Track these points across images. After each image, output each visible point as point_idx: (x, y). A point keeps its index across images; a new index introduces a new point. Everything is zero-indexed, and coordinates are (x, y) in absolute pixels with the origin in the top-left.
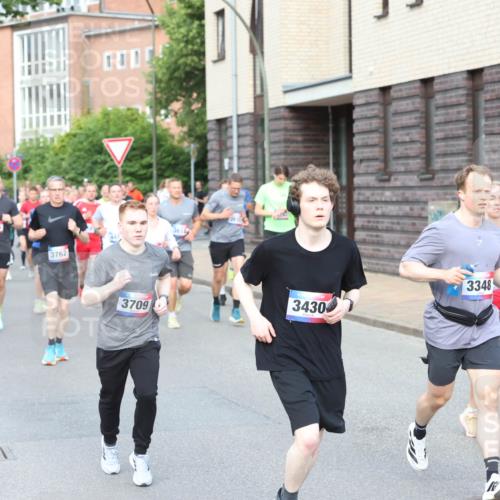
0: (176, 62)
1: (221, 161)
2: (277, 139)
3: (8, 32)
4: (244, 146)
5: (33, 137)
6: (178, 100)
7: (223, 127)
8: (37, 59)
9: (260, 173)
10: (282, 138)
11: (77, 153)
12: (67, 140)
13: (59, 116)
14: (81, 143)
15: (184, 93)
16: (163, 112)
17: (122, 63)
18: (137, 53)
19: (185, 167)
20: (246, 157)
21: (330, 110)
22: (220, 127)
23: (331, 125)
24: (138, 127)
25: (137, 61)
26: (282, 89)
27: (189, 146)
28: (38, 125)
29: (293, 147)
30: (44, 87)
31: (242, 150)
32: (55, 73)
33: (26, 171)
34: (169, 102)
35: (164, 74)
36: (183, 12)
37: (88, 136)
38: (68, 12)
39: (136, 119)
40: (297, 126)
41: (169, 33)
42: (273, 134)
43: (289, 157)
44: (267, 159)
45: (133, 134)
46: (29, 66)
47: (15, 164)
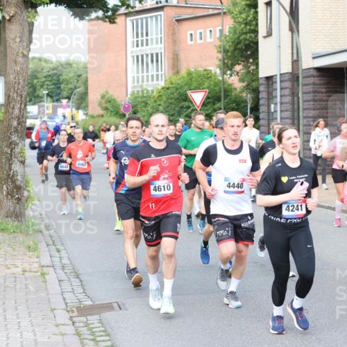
0: (238, 38)
1: (269, 106)
2: (307, 91)
3: (123, 18)
4: (284, 96)
5: (140, 89)
6: (239, 64)
7: (271, 83)
8: (142, 36)
9: (296, 114)
10: (311, 90)
11: (170, 101)
12: (162, 91)
13: (157, 75)
14: (173, 94)
15: (243, 59)
16: (229, 72)
17: (201, 39)
18: (211, 31)
19: (244, 110)
20: (286, 103)
21: (345, 70)
22: (268, 83)
23: (345, 81)
24: (212, 83)
25: (211, 38)
26: (311, 56)
27: (247, 96)
28: (143, 81)
29: (319, 96)
30: (147, 55)
31: (284, 98)
32: (155, 46)
33: (135, 113)
34: (233, 65)
35: (229, 46)
36: (243, 3)
37: (177, 89)
38: (164, 3)
39: (210, 77)
40: (322, 82)
41: (233, 17)
42: (305, 87)
43: (316, 103)
44: (301, 105)
45: (208, 88)
46: (137, 41)
47: (127, 108)
